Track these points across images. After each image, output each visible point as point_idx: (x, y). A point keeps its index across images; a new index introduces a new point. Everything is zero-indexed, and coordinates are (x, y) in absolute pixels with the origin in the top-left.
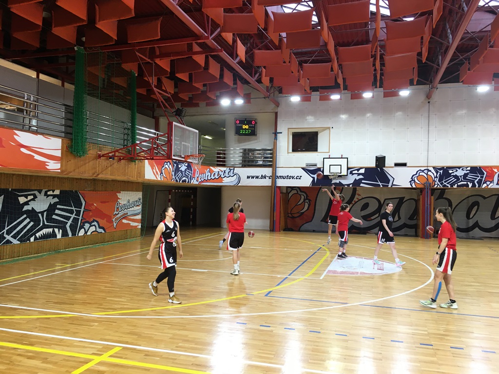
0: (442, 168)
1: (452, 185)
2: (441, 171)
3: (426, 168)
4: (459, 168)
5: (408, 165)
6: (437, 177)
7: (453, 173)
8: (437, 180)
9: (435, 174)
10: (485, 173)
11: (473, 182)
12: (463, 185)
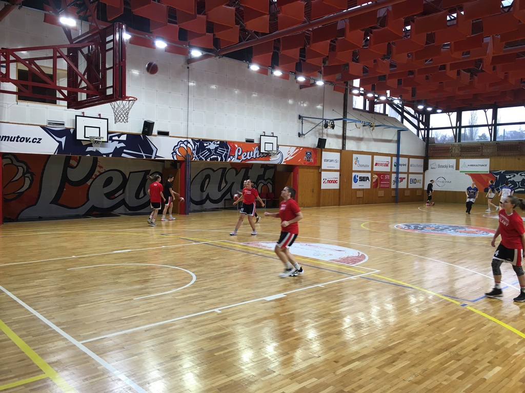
0: (199, 141)
1: (206, 159)
2: (198, 144)
3: (186, 139)
4: (212, 141)
5: (170, 135)
6: (194, 150)
7: (207, 146)
9: (193, 147)
10: (230, 148)
11: (221, 156)
12: (214, 159)
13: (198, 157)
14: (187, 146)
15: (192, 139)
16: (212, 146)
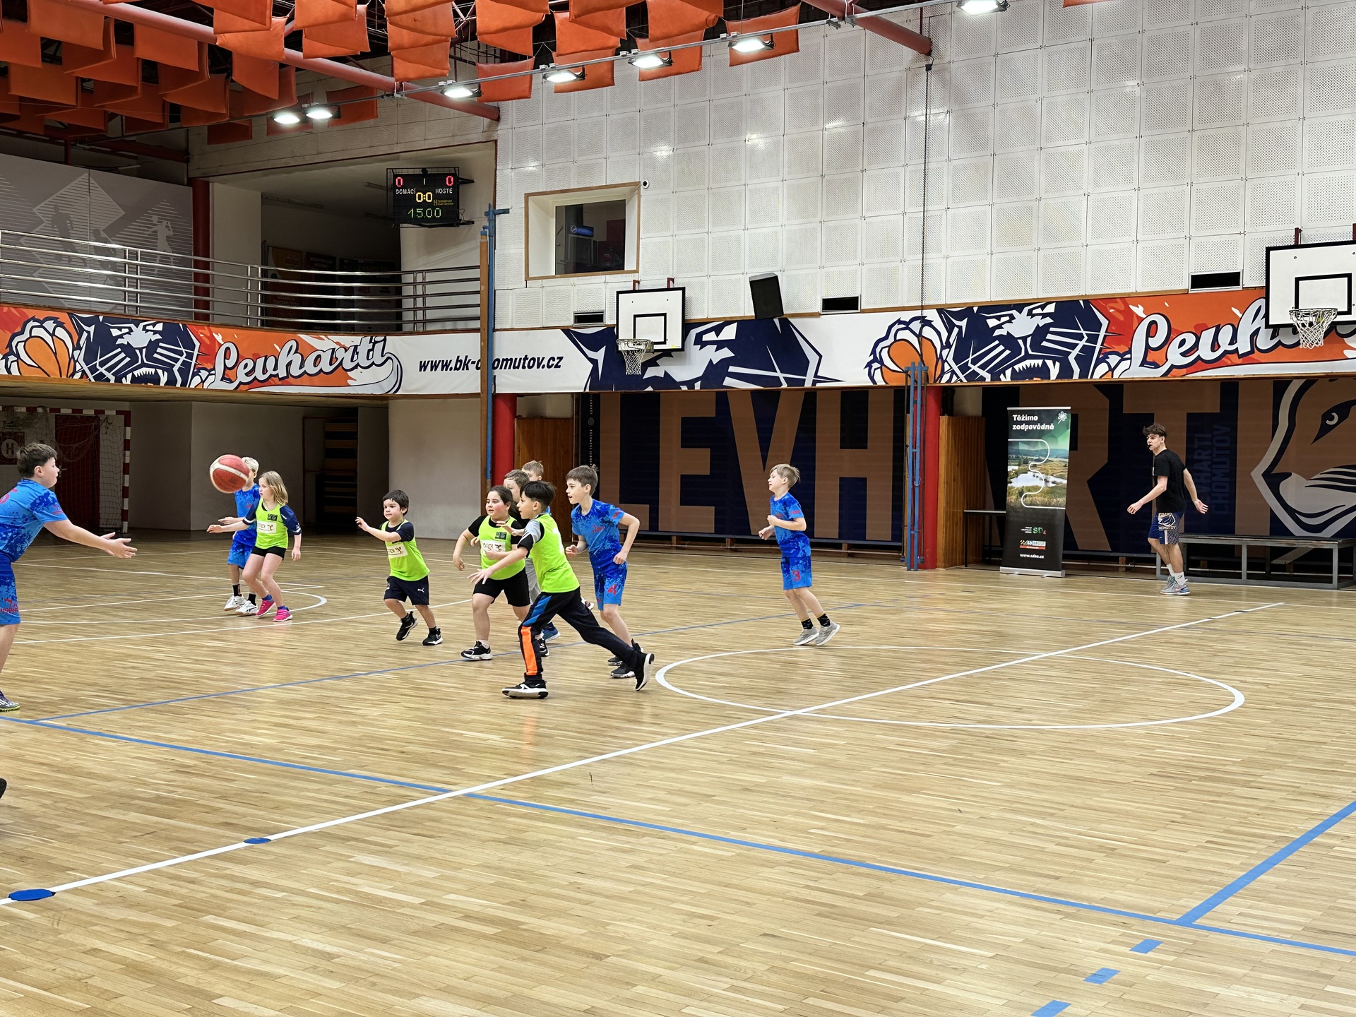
2: (964, 323)
3: (918, 313)
4: (1019, 307)
5: (863, 304)
8: (949, 354)
10: (1105, 322)
11: (1062, 358)
12: (1030, 372)
13: (964, 369)
16: (1022, 326)
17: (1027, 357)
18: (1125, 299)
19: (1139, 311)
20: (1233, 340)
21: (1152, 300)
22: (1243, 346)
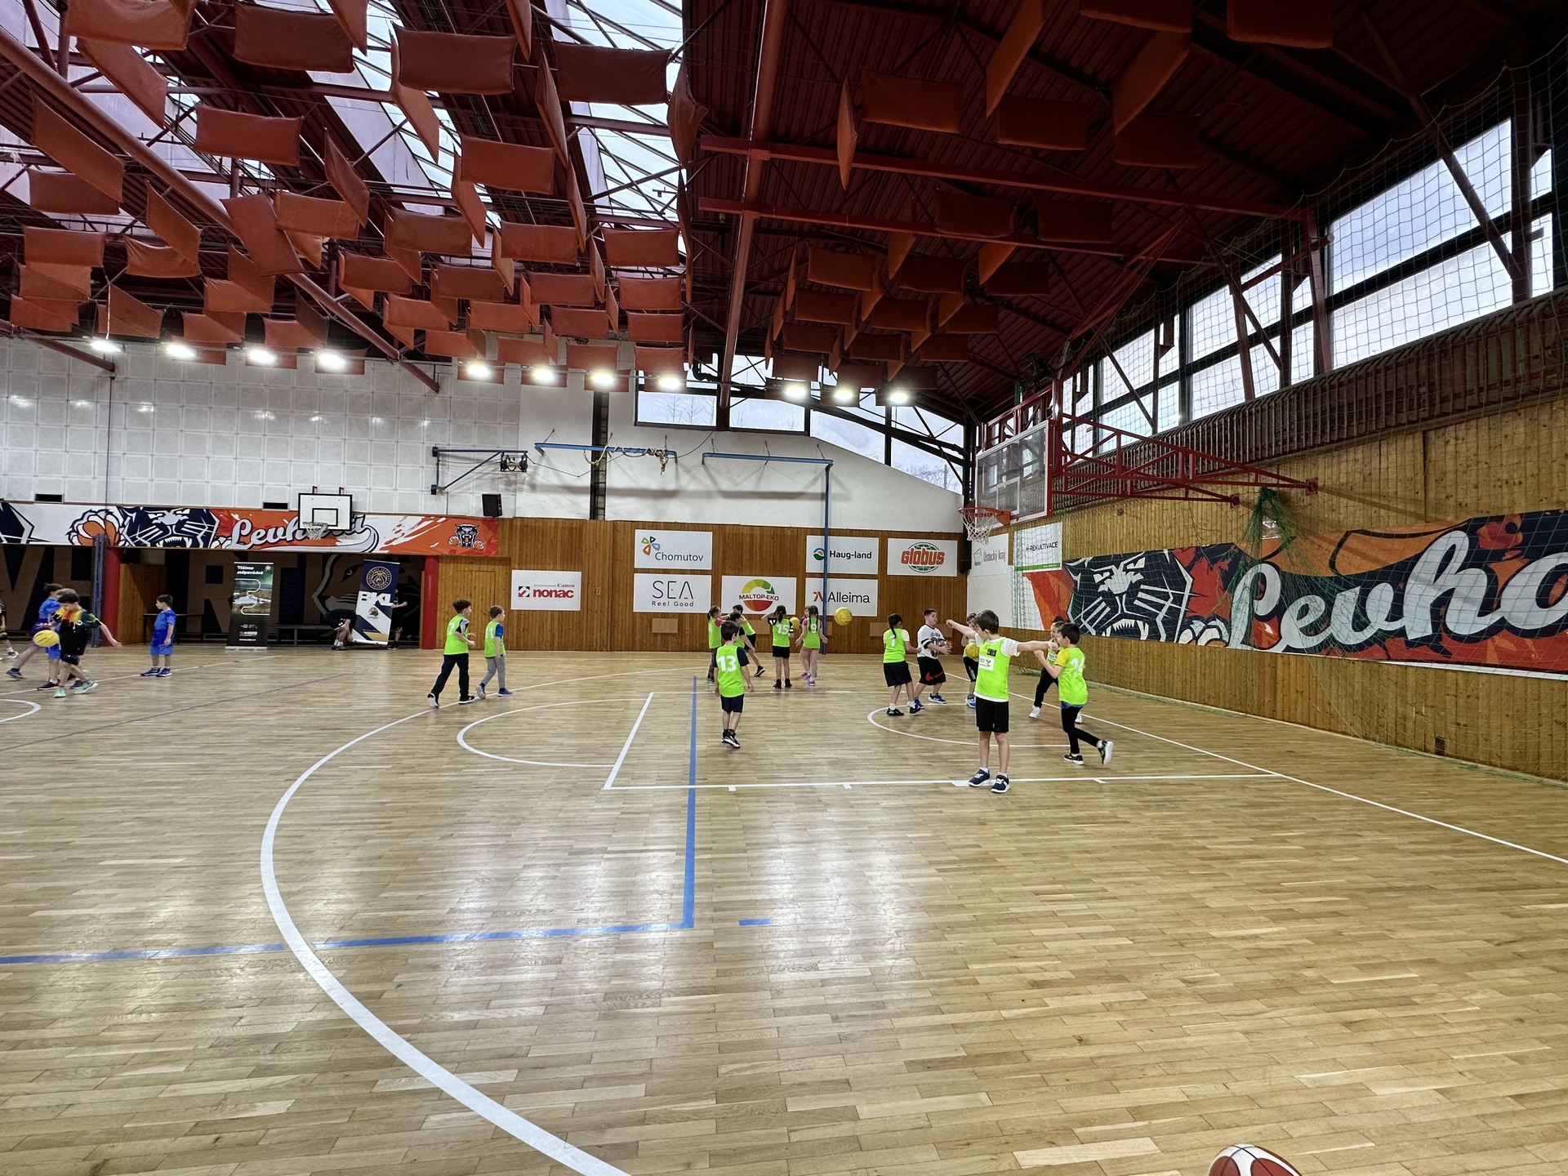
0: (136, 509)
1: (153, 543)
2: (134, 515)
3: (103, 507)
5: (65, 500)
6: (124, 526)
8: (124, 531)
9: (121, 520)
10: (217, 521)
11: (194, 537)
12: (174, 543)
13: (133, 539)
14: (105, 520)
15: (119, 507)
16: (170, 519)
17: (173, 535)
18: (229, 511)
19: (236, 517)
20: (284, 534)
21: (244, 512)
22: (289, 537)
